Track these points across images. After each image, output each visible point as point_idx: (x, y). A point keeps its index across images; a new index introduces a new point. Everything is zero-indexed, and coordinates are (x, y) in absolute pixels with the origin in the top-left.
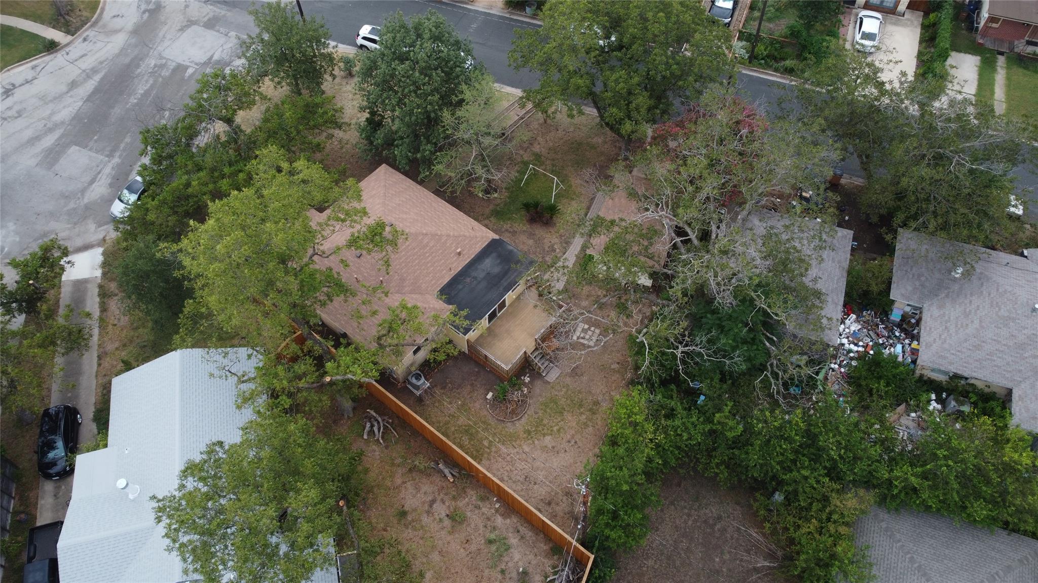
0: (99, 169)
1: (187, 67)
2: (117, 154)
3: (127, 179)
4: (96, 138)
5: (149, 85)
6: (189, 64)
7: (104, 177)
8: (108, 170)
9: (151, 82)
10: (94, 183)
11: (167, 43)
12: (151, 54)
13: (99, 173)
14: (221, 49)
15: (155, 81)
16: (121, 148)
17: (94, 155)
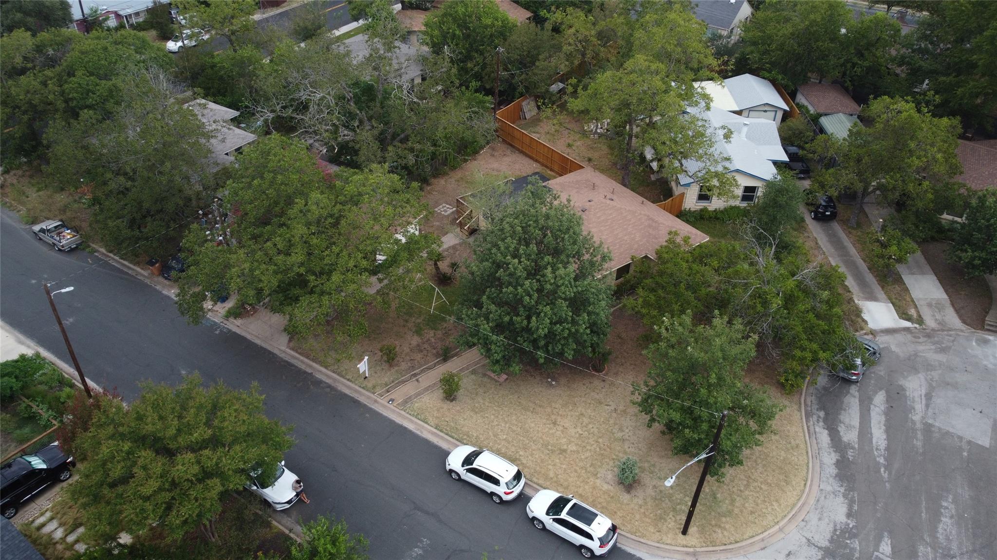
0: (930, 410)
2: (919, 426)
3: (887, 392)
4: (965, 454)
5: (940, 530)
7: (917, 399)
8: (919, 407)
9: (941, 537)
10: (926, 395)
13: (927, 406)
15: (933, 535)
16: (919, 433)
17: (951, 430)
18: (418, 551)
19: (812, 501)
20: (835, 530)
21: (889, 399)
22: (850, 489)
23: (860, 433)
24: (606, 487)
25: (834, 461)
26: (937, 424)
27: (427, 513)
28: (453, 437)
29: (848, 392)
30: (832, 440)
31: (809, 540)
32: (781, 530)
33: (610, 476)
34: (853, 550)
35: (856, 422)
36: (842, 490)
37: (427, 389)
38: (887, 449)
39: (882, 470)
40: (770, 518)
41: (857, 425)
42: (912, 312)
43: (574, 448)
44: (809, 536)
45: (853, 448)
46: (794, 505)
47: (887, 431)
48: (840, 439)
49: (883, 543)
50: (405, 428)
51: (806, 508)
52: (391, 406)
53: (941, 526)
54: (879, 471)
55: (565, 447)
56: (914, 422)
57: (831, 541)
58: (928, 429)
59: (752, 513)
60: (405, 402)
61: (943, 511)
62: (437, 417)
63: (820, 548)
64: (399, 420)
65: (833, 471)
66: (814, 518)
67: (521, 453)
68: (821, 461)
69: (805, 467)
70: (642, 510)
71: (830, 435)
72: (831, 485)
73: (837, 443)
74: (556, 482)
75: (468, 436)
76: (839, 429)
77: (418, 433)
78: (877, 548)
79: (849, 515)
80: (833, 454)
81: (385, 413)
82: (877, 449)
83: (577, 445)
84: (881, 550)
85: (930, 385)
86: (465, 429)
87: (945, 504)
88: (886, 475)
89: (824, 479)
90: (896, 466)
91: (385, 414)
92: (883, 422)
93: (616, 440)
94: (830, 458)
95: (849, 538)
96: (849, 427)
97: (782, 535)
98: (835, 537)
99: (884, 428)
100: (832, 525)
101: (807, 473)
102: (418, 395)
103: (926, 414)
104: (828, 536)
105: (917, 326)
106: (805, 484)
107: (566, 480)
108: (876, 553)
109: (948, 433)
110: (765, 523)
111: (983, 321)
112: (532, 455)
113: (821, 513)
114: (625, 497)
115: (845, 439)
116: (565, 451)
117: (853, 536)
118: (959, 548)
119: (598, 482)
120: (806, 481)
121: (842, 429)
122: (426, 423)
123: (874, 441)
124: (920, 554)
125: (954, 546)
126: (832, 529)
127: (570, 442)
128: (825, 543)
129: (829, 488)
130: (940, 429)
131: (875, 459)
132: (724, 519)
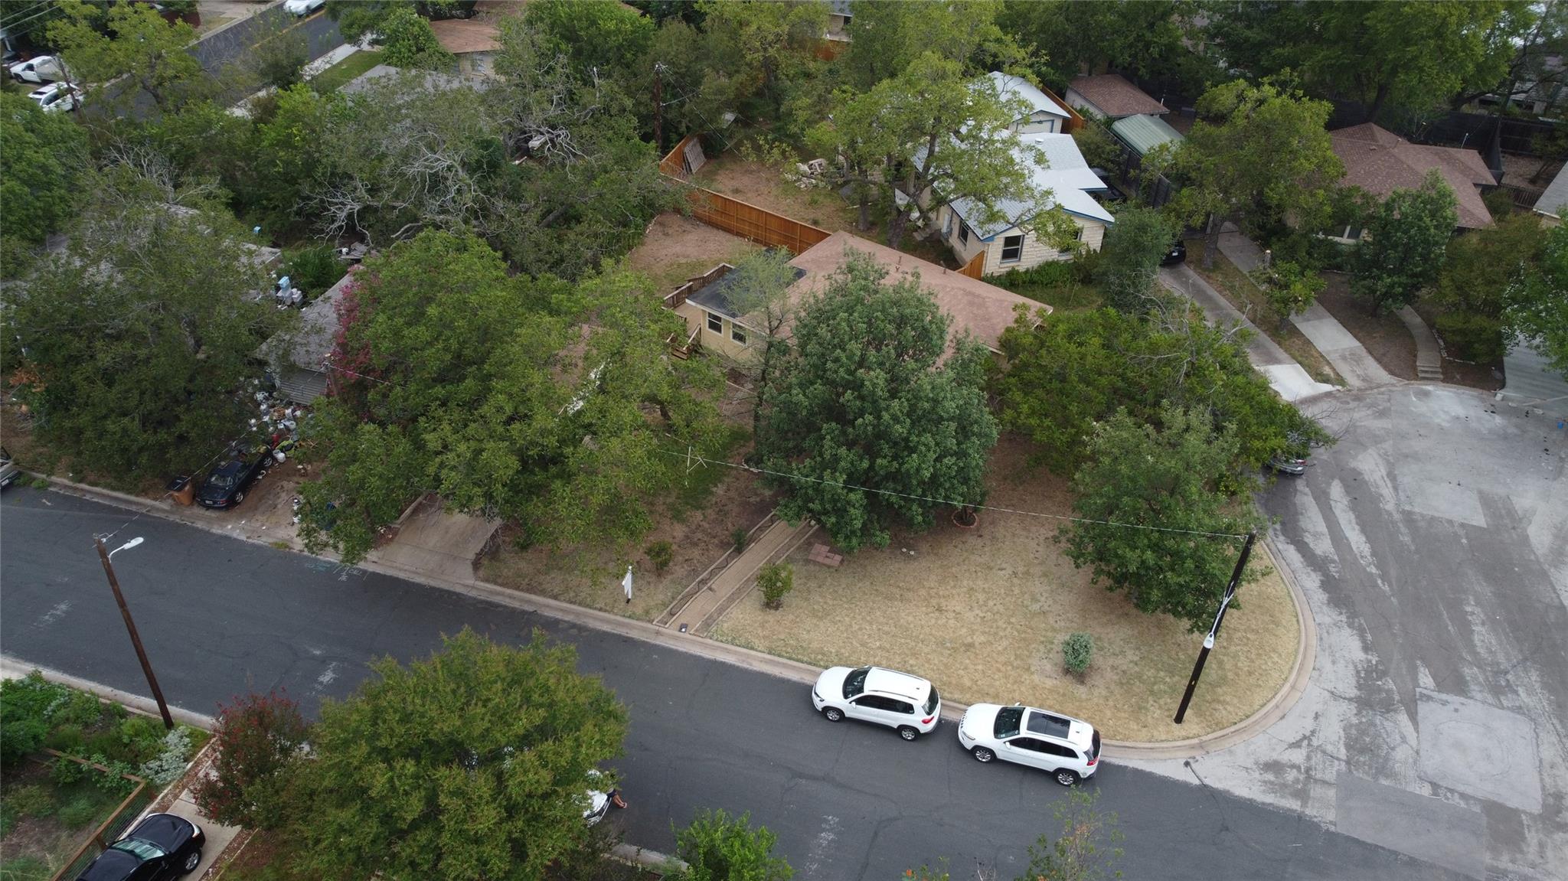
0: (1401, 494)
1: (1440, 687)
2: (1397, 516)
3: (1342, 480)
4: (1464, 541)
5: (1478, 643)
6: (1444, 696)
7: (1381, 483)
8: (1387, 491)
9: (1482, 651)
10: (1389, 475)
11: (1549, 753)
12: (1555, 721)
13: (1396, 488)
14: (1413, 742)
15: (1475, 654)
16: (1401, 525)
17: (1436, 514)
18: (826, 837)
19: (1314, 641)
20: (1358, 672)
21: (1348, 489)
22: (1352, 616)
23: (1331, 539)
24: (1049, 683)
25: (1318, 583)
26: (1416, 510)
27: (815, 778)
28: (802, 662)
29: (1296, 490)
30: (1303, 556)
31: (1332, 693)
32: (1293, 687)
33: (1048, 667)
34: (1389, 691)
35: (1322, 527)
36: (1344, 618)
37: (731, 600)
38: (1374, 554)
39: (1379, 582)
40: (1275, 675)
41: (1325, 530)
42: (1327, 370)
43: (983, 639)
44: (1330, 687)
45: (1333, 561)
46: (1297, 651)
47: (1363, 531)
48: (1313, 555)
49: (1421, 675)
50: (723, 664)
51: (1311, 653)
52: (687, 635)
53: (1476, 637)
54: (1377, 585)
55: (969, 640)
56: (1390, 514)
57: (1359, 687)
58: (1409, 518)
59: (1250, 673)
60: (707, 624)
61: (1470, 618)
62: (764, 637)
63: (1350, 700)
64: (707, 654)
65: (1321, 596)
66: (1325, 662)
67: (911, 662)
68: (1302, 587)
69: (1288, 599)
70: (1111, 703)
71: (1299, 550)
72: (1329, 616)
73: (1312, 560)
74: (978, 692)
75: (823, 654)
76: (1306, 540)
77: (745, 665)
78: (1416, 683)
79: (1366, 649)
80: (1313, 575)
81: (682, 647)
82: (1362, 557)
83: (984, 633)
84: (1422, 684)
85: (1388, 462)
86: (815, 645)
87: (1469, 609)
88: (1386, 588)
89: (1316, 609)
90: (1393, 573)
91: (681, 649)
92: (1354, 521)
93: (1034, 615)
94: (1312, 581)
95: (1380, 679)
96: (1317, 535)
97: (1299, 694)
98: (1362, 681)
99: (1357, 527)
100: (1351, 667)
101: (1294, 605)
102: (721, 610)
103: (1398, 500)
104: (1353, 682)
105: (1340, 388)
106: (1298, 621)
107: (991, 686)
108: (1418, 690)
109: (1433, 518)
110: (1271, 683)
111: (1414, 368)
112: (928, 661)
113: (1332, 654)
114: (1081, 691)
115: (1319, 552)
116: (971, 645)
117: (1383, 674)
118: (1509, 660)
119: (1036, 677)
120: (1297, 616)
121: (1308, 539)
122: (752, 648)
123: (1354, 548)
124: (1468, 678)
125: (1501, 658)
126: (1354, 672)
127: (973, 632)
128: (1353, 692)
129: (1327, 620)
130: (1422, 516)
131: (1365, 570)
132: (1219, 690)
